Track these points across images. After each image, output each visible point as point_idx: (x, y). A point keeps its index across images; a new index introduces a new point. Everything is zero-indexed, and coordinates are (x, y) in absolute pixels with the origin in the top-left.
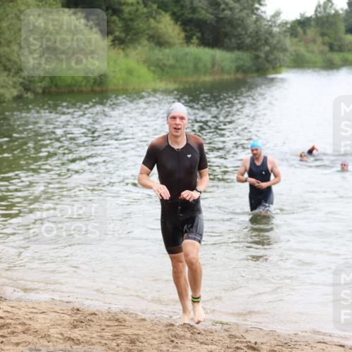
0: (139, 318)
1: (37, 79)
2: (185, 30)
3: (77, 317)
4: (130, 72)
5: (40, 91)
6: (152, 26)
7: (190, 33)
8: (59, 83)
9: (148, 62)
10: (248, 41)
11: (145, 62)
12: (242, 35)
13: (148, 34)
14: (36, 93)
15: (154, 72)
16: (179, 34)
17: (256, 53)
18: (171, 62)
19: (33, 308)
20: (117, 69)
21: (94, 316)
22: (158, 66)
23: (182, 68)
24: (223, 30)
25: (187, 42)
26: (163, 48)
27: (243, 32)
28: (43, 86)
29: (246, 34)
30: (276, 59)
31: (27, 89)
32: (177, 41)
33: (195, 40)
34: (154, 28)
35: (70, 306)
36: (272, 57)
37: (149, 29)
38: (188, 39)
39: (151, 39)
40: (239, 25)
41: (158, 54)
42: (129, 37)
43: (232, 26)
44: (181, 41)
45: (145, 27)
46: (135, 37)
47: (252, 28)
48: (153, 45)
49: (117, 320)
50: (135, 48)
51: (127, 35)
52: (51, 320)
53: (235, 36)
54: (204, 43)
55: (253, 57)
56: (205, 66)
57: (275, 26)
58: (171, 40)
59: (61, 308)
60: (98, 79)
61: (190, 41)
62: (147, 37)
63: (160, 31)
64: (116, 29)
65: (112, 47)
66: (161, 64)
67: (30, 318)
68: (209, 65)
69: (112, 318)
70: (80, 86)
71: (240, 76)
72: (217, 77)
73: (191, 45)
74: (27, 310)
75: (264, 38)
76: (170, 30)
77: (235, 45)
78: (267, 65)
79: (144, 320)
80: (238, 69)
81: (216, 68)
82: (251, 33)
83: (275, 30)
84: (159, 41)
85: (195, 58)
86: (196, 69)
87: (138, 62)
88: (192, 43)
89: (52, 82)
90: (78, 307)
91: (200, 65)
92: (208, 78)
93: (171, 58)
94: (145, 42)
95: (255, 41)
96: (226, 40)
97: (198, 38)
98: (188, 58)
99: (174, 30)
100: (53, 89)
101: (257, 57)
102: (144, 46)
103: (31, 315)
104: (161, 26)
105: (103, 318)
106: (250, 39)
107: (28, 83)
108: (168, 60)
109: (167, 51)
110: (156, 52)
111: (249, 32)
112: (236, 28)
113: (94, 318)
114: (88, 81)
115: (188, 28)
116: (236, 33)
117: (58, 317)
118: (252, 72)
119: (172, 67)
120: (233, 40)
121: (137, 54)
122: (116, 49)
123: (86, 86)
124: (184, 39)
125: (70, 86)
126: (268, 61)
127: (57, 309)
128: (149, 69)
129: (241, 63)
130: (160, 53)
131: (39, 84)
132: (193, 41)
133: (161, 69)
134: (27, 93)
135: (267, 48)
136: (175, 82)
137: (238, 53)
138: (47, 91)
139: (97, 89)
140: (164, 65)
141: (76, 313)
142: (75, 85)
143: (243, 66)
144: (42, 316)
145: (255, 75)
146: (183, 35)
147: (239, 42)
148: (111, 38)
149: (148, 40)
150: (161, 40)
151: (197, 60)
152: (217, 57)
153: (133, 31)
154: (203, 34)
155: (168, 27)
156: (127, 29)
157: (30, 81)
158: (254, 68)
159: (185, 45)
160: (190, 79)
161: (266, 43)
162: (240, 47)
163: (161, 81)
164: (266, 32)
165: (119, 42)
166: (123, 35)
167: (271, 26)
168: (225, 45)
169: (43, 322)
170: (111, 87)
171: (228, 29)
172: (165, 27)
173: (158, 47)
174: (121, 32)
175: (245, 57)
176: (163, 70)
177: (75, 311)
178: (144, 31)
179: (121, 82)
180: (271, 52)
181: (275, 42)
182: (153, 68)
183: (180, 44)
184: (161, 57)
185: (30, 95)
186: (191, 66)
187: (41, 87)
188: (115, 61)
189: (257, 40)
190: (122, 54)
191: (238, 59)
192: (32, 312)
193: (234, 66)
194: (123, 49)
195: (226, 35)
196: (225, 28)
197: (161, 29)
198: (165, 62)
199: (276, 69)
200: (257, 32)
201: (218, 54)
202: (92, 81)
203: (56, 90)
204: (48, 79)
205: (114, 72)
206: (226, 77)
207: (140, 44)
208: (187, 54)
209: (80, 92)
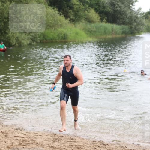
0: (81, 138)
1: (38, 36)
2: (100, 16)
3: (55, 137)
4: (77, 34)
5: (39, 41)
6: (86, 14)
7: (103, 17)
8: (47, 38)
9: (84, 29)
10: (127, 21)
11: (83, 29)
12: (124, 18)
13: (85, 18)
14: (37, 43)
15: (87, 34)
16: (98, 18)
17: (131, 26)
18: (95, 29)
19: (36, 133)
20: (71, 33)
21: (62, 137)
22: (89, 31)
23: (99, 32)
24: (117, 16)
25: (101, 21)
26: (91, 23)
27: (125, 17)
28: (40, 39)
29: (126, 18)
30: (139, 28)
31: (33, 41)
32: (97, 21)
33: (104, 20)
34: (87, 15)
35: (52, 133)
36: (137, 27)
37: (85, 16)
38: (102, 20)
39: (86, 20)
40: (123, 14)
41: (89, 26)
42: (77, 19)
43: (121, 14)
44: (99, 21)
45: (83, 14)
46: (79, 19)
47: (129, 16)
48: (87, 22)
49: (72, 139)
50: (79, 24)
51: (76, 18)
52: (44, 139)
53: (122, 19)
54: (108, 21)
55: (129, 27)
56: (109, 31)
57: (139, 14)
58: (94, 20)
59: (48, 133)
60: (64, 37)
61: (102, 21)
62: (84, 19)
63: (90, 16)
64: (71, 15)
65: (69, 23)
66: (90, 30)
67: (35, 138)
68: (111, 31)
69: (70, 138)
70: (56, 39)
71: (124, 35)
72: (114, 36)
73: (103, 23)
74: (33, 134)
75: (134, 19)
76: (94, 16)
77: (122, 22)
78: (135, 31)
79: (83, 139)
80: (123, 33)
81: (114, 32)
82: (129, 17)
83: (139, 16)
84: (89, 21)
85: (105, 28)
86: (105, 33)
87: (80, 30)
88: (103, 21)
89: (44, 37)
90: (55, 133)
91: (107, 31)
92: (110, 37)
93: (94, 28)
94: (83, 21)
95: (130, 21)
96: (118, 20)
97: (106, 19)
98: (102, 27)
99: (95, 15)
100: (45, 41)
101: (131, 28)
102: (83, 23)
103: (36, 137)
104: (90, 14)
105: (66, 138)
106: (128, 20)
107: (34, 38)
108: (93, 28)
109: (93, 25)
110: (88, 25)
111: (128, 17)
112: (122, 15)
113: (62, 138)
114: (59, 38)
115: (101, 15)
116: (122, 17)
117: (47, 137)
118: (129, 34)
119: (95, 31)
120: (121, 20)
121: (80, 26)
122: (71, 24)
123: (58, 39)
124: (100, 20)
125: (51, 39)
126: (136, 29)
127: (46, 134)
128: (85, 33)
129: (125, 30)
130: (90, 26)
131: (39, 38)
132: (104, 21)
133: (90, 33)
134: (33, 42)
135: (136, 24)
136: (96, 38)
137: (123, 26)
138: (42, 41)
139: (63, 41)
140: (92, 31)
141: (54, 136)
142: (54, 39)
143: (125, 31)
144: (40, 137)
145: (130, 35)
146: (99, 18)
147: (123, 21)
148: (69, 19)
149: (85, 20)
150: (90, 20)
151: (106, 29)
152: (114, 28)
153: (78, 16)
154: (108, 18)
155: (93, 14)
156: (76, 15)
157: (35, 37)
158: (130, 32)
159: (100, 22)
160: (102, 37)
161: (135, 21)
162: (124, 23)
163: (90, 38)
164: (135, 17)
165: (72, 21)
166: (74, 18)
167: (137, 14)
168: (118, 23)
169: (40, 139)
170: (69, 40)
171: (119, 15)
172: (92, 14)
173: (89, 23)
174: (73, 17)
175: (126, 28)
176: (91, 33)
177: (54, 135)
178: (83, 16)
179: (73, 38)
180: (137, 25)
181: (139, 21)
182: (87, 32)
183: (98, 22)
184: (90, 27)
185: (35, 43)
186: (103, 31)
187: (39, 39)
188: (71, 29)
189: (131, 20)
190: (74, 26)
191: (123, 28)
192: (36, 135)
193: (121, 31)
194: (74, 24)
195: (118, 18)
196: (117, 15)
197: (90, 15)
198: (92, 29)
199: (139, 33)
200: (131, 17)
201: (115, 26)
202: (61, 37)
203: (46, 41)
204: (42, 36)
205: (70, 33)
206: (118, 36)
207: (81, 22)
208: (101, 26)
209: (56, 42)
